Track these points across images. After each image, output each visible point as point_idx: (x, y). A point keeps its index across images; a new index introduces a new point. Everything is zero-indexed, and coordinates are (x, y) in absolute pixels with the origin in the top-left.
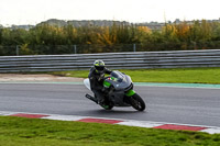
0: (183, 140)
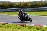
0: (21, 27)
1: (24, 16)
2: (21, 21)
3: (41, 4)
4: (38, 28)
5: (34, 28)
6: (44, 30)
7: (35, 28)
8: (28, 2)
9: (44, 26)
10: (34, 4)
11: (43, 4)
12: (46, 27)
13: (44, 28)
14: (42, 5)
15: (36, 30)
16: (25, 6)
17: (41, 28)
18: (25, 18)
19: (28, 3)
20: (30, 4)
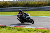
1: (25, 16)
2: (20, 23)
3: (21, 3)
4: (19, 29)
5: (14, 29)
6: (25, 31)
7: (16, 29)
8: (8, 1)
9: (25, 27)
10: (15, 3)
11: (24, 3)
12: (27, 28)
13: (25, 29)
14: (23, 5)
15: (17, 31)
16: (5, 6)
17: (22, 29)
18: (26, 19)
19: (8, 3)
20: (10, 4)
